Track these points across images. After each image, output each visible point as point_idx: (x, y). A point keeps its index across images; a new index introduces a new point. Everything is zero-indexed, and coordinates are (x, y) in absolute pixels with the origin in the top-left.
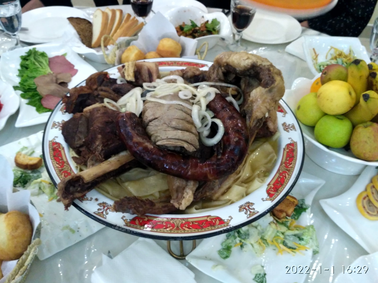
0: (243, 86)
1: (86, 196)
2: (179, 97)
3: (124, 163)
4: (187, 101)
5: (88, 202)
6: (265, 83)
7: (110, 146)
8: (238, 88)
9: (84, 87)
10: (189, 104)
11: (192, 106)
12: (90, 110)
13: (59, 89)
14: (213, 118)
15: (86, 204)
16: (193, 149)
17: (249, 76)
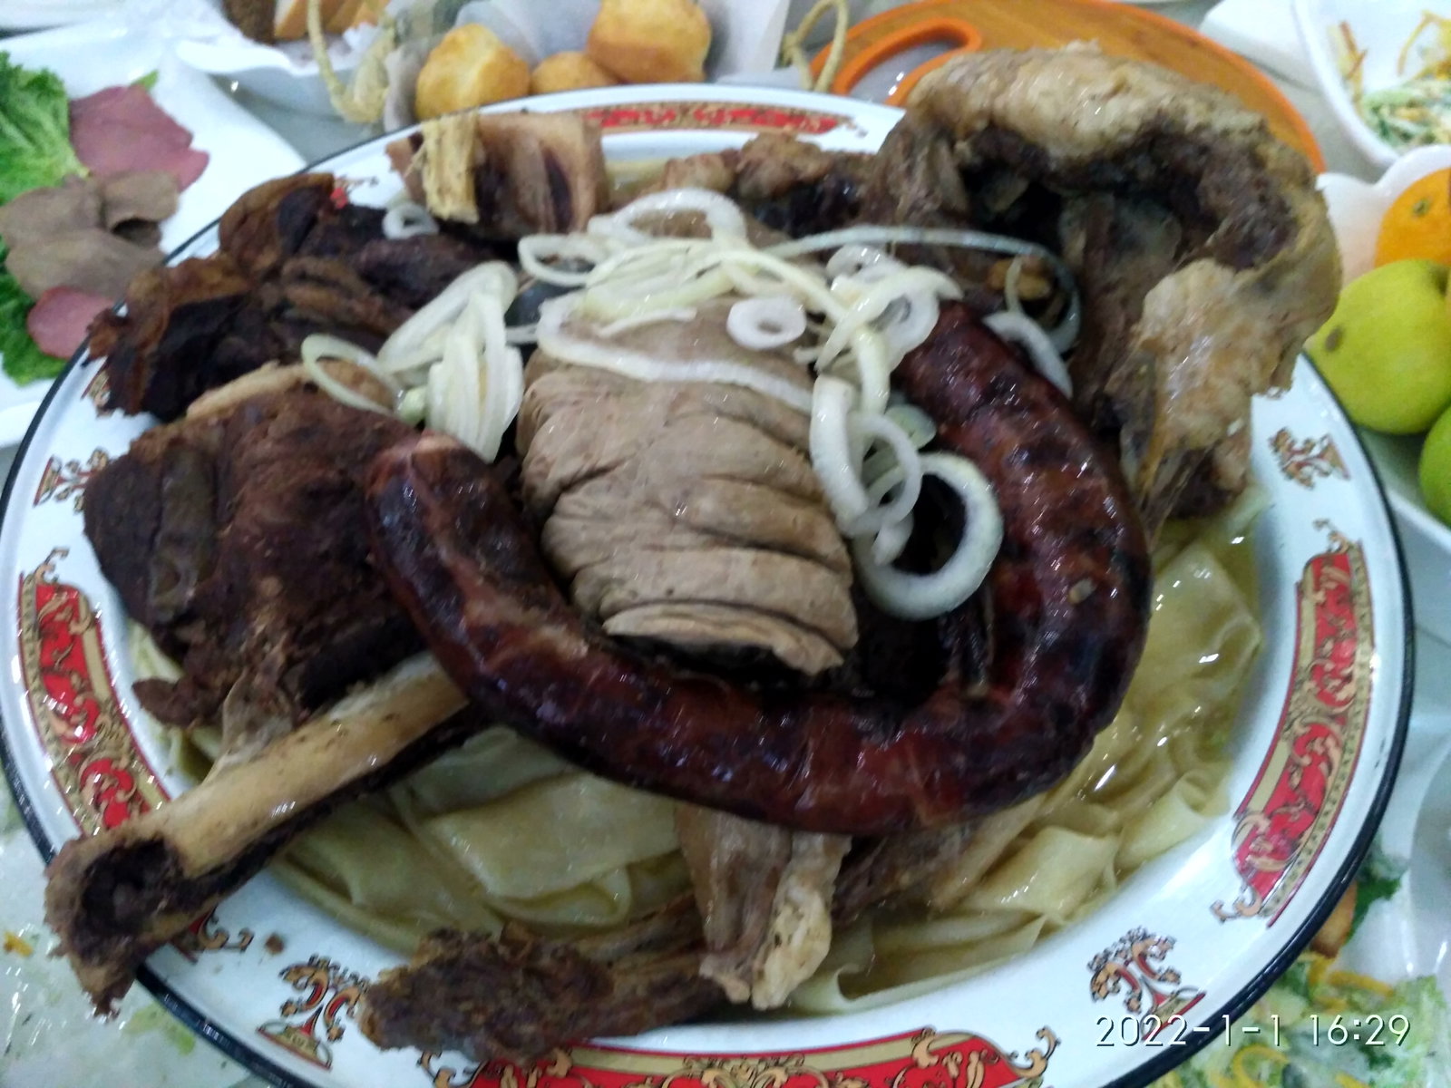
0: (1076, 244)
1: (215, 922)
2: (730, 340)
3: (422, 731)
4: (775, 357)
5: (227, 958)
6: (1239, 239)
7: (339, 638)
8: (1052, 260)
9: (210, 263)
10: (790, 379)
11: (810, 388)
12: (221, 411)
13: (115, 256)
14: (925, 450)
15: (218, 970)
16: (828, 658)
17: (1121, 191)
